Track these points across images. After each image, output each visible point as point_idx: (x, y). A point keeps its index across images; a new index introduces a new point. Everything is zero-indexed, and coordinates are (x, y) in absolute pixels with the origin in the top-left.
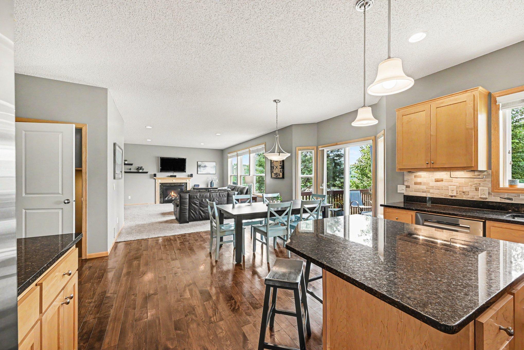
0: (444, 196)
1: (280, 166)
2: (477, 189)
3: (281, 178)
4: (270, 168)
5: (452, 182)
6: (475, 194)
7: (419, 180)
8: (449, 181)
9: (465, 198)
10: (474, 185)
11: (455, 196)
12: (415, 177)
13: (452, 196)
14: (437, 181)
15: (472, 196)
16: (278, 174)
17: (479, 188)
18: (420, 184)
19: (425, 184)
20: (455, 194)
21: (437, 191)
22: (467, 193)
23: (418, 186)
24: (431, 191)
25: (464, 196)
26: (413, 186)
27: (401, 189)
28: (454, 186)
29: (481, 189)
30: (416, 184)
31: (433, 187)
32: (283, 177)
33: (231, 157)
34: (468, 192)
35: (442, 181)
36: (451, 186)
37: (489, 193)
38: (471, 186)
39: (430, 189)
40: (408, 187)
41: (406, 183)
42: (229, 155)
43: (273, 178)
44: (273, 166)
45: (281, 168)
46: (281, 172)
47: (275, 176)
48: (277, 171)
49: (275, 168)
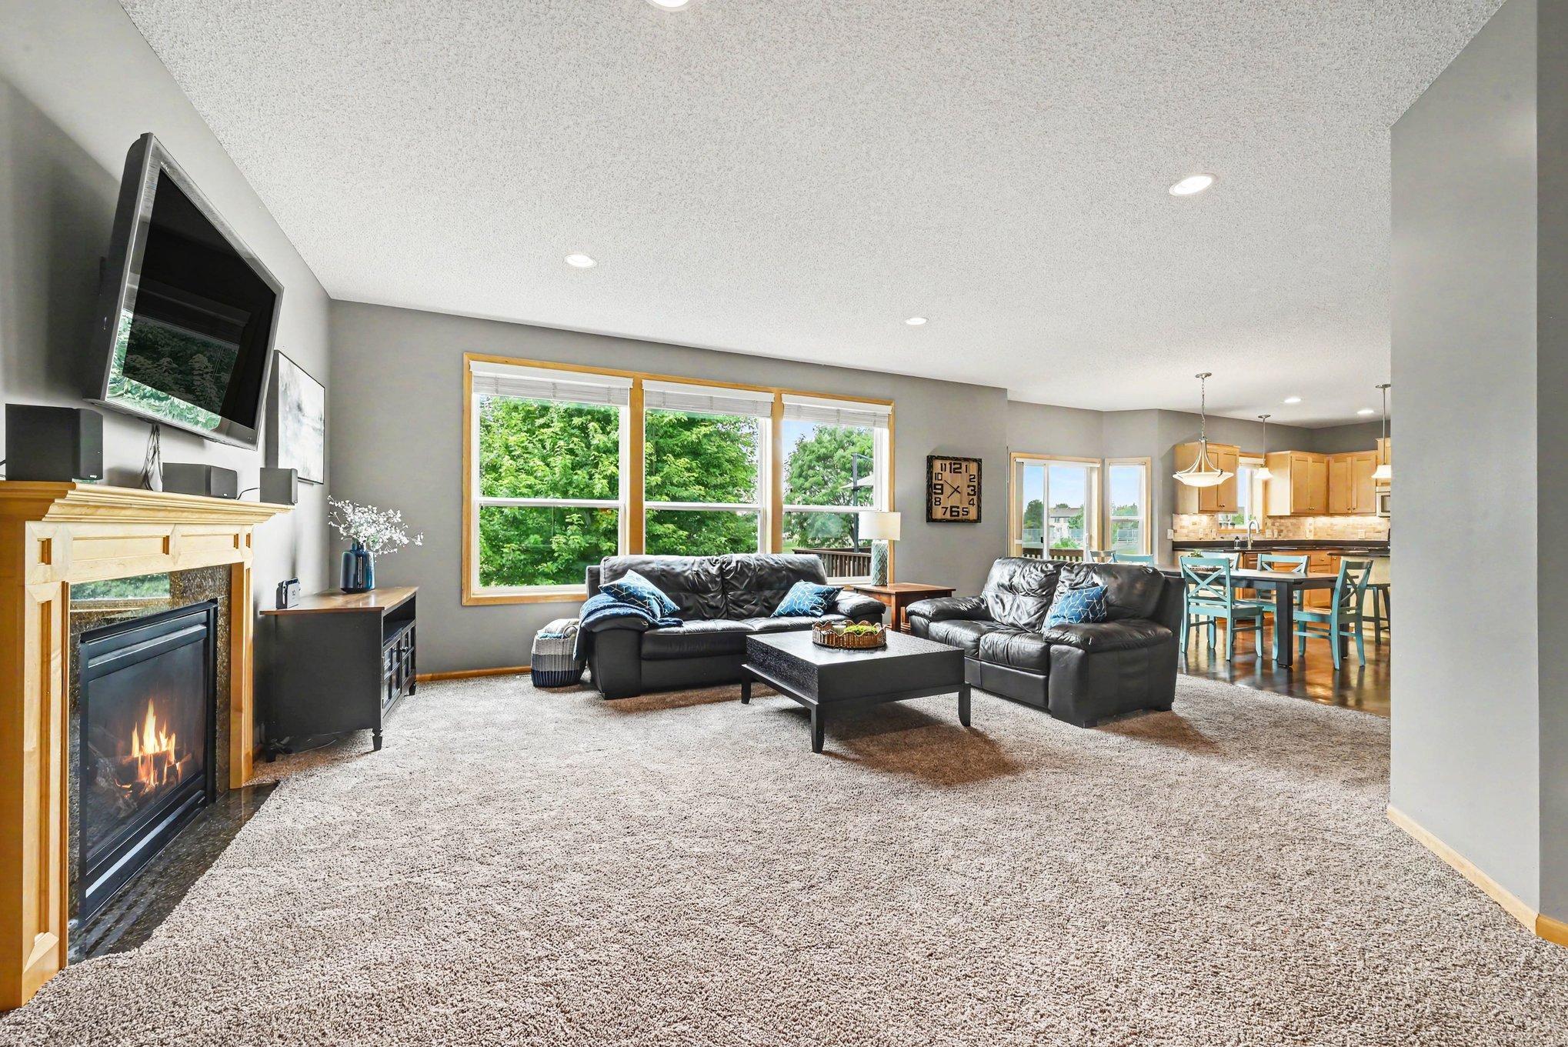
0: (1197, 539)
1: (968, 486)
2: (1212, 531)
3: (973, 521)
4: (925, 488)
5: (1201, 525)
10: (1210, 528)
11: (1202, 539)
12: (1180, 519)
14: (1193, 524)
16: (960, 510)
18: (1184, 527)
20: (1202, 536)
23: (1182, 530)
24: (1190, 535)
26: (1179, 530)
27: (1170, 534)
29: (1214, 531)
30: (1181, 527)
32: (979, 520)
34: (1208, 534)
35: (1196, 524)
36: (1200, 528)
39: (1190, 532)
40: (1175, 531)
41: (1174, 528)
43: (940, 521)
44: (942, 485)
45: (974, 495)
46: (973, 504)
47: (948, 516)
48: (955, 500)
49: (950, 490)
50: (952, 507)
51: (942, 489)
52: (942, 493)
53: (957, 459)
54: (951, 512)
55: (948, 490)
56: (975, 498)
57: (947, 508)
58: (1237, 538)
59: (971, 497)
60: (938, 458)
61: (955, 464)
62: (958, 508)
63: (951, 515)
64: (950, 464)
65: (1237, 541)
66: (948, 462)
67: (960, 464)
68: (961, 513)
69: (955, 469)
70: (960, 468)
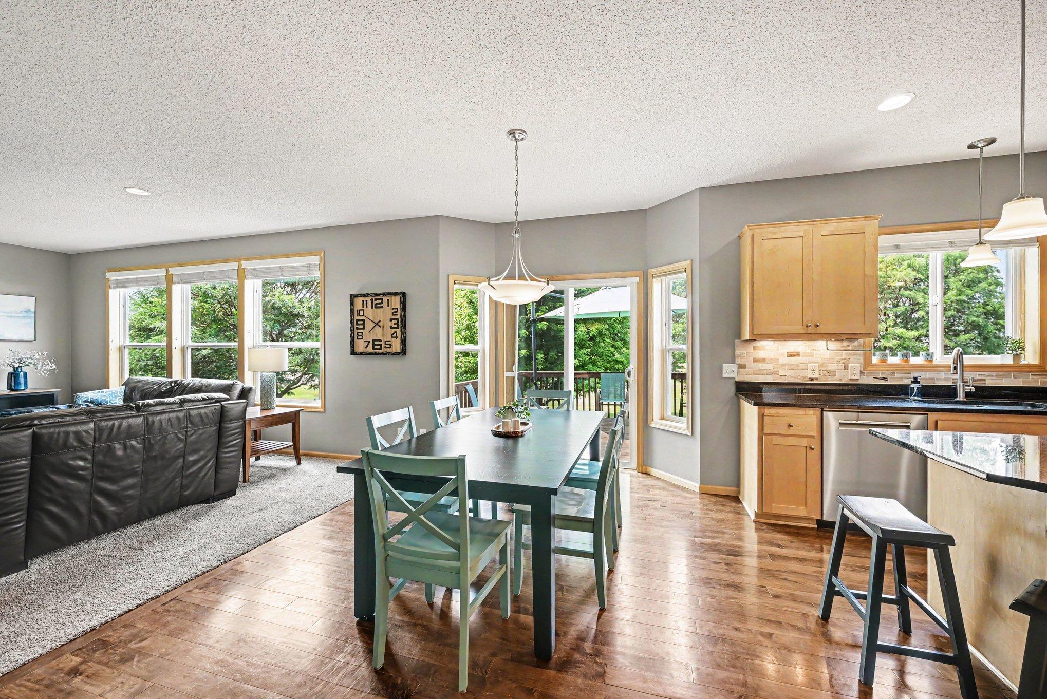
0: (802, 380)
1: (391, 320)
2: (846, 367)
3: (397, 354)
4: (349, 325)
5: (812, 356)
6: (843, 374)
7: (761, 354)
8: (809, 356)
9: (831, 380)
10: (842, 361)
11: (817, 379)
12: (755, 348)
13: (812, 379)
14: (790, 355)
15: (839, 378)
16: (383, 343)
17: (849, 365)
18: (763, 360)
19: (771, 360)
20: (816, 376)
21: (791, 373)
22: (833, 373)
23: (760, 365)
24: (782, 372)
25: (830, 378)
26: (751, 365)
27: (729, 371)
28: (815, 362)
29: (852, 367)
30: (756, 361)
31: (783, 365)
32: (404, 352)
33: (120, 285)
34: (835, 372)
35: (798, 355)
36: (811, 362)
37: (861, 373)
38: (838, 362)
39: (780, 369)
40: (740, 366)
41: (738, 361)
42: (112, 276)
43: (362, 354)
44: (364, 320)
45: (397, 328)
46: (396, 337)
47: (370, 349)
48: (378, 334)
49: (372, 325)
50: (374, 341)
51: (364, 324)
52: (364, 328)
53: (377, 295)
54: (374, 345)
55: (369, 325)
56: (398, 331)
57: (369, 342)
58: (915, 380)
59: (394, 330)
60: (357, 296)
61: (376, 300)
62: (380, 341)
63: (374, 348)
64: (372, 300)
65: (915, 386)
66: (369, 299)
67: (382, 299)
68: (383, 345)
69: (377, 304)
70: (382, 303)
